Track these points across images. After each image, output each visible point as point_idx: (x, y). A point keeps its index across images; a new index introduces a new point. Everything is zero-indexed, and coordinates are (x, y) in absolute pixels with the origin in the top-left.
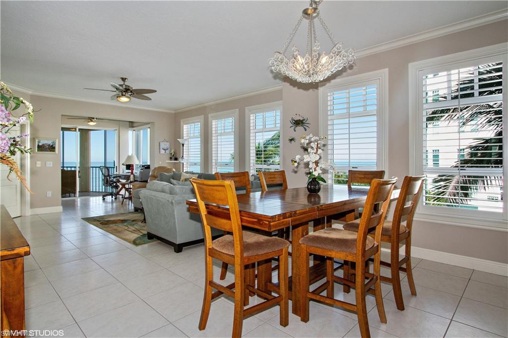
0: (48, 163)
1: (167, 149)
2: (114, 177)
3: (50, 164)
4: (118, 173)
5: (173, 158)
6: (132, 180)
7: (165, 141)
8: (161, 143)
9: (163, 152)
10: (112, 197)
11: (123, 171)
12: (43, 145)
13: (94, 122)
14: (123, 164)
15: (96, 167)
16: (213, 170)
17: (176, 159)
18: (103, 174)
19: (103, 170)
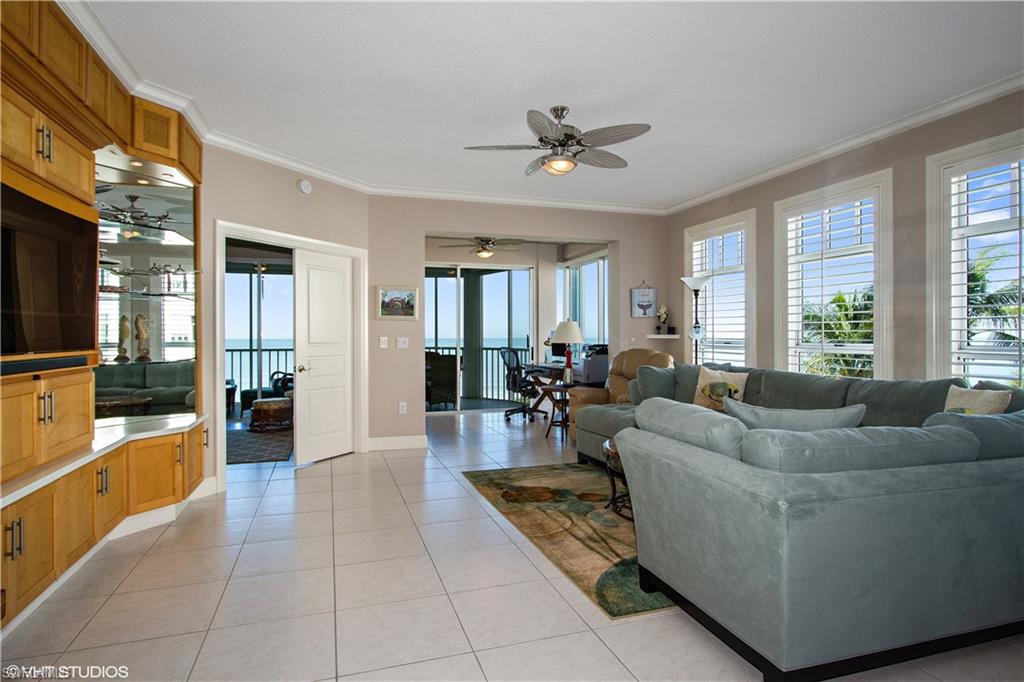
0: (401, 340)
1: (649, 306)
2: (528, 373)
3: (404, 343)
4: (534, 362)
5: (664, 328)
6: (568, 381)
7: (643, 285)
8: (636, 292)
9: (638, 312)
10: (525, 417)
11: (546, 359)
12: (392, 300)
13: (489, 251)
14: (546, 344)
15: (493, 349)
16: (790, 360)
17: (672, 330)
18: (505, 363)
19: (507, 355)
